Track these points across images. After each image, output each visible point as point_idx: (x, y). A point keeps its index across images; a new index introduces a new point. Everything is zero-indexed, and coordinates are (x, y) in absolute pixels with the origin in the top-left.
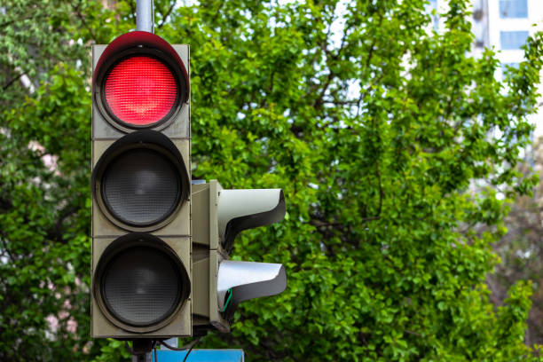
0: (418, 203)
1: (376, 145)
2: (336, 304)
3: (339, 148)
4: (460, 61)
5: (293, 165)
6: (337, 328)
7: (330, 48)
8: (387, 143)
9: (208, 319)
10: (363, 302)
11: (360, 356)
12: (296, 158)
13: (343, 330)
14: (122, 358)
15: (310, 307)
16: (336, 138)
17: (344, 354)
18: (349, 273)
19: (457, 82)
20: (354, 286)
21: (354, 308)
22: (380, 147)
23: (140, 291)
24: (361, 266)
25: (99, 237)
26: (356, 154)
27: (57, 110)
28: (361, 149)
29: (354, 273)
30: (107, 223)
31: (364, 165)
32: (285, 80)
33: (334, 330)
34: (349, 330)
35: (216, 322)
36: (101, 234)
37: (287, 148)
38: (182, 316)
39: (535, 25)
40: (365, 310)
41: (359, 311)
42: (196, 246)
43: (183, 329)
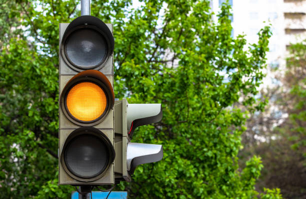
0: (208, 112)
1: (186, 82)
2: (166, 167)
3: (164, 84)
4: (227, 39)
5: (144, 92)
6: (167, 180)
7: (157, 32)
8: (192, 81)
9: (121, 174)
10: (179, 166)
11: (178, 195)
12: (145, 89)
13: (170, 181)
14: (49, 197)
15: (152, 169)
16: (162, 79)
17: (169, 194)
18: (172, 151)
19: (226, 50)
20: (174, 158)
21: (175, 169)
22: (188, 83)
23: (86, 159)
24: (177, 147)
25: (63, 129)
26: (174, 88)
27: (13, 62)
28: (177, 85)
29: (174, 151)
30: (67, 121)
31: (179, 93)
32: (137, 47)
33: (165, 181)
34: (173, 181)
35: (126, 176)
36: (64, 127)
37: (141, 83)
38: (109, 173)
39: (264, 22)
40: (180, 170)
41: (178, 171)
42: (116, 135)
43: (109, 180)
